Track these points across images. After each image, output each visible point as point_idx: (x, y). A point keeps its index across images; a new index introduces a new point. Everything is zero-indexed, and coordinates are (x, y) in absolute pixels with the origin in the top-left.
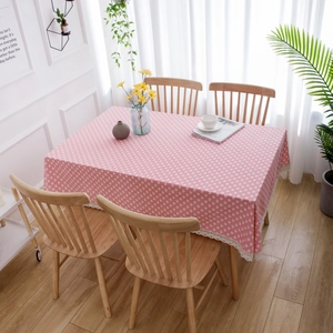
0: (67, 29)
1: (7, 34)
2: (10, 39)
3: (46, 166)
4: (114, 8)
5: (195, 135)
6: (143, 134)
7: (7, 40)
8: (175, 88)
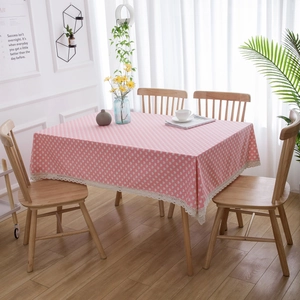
0: (74, 42)
1: (21, 37)
2: (22, 42)
3: (34, 141)
4: (118, 29)
5: (168, 125)
6: (122, 123)
7: (19, 42)
8: (165, 98)
